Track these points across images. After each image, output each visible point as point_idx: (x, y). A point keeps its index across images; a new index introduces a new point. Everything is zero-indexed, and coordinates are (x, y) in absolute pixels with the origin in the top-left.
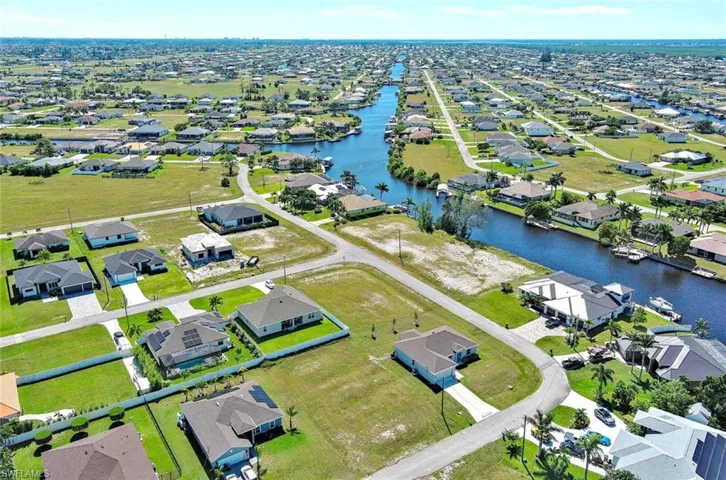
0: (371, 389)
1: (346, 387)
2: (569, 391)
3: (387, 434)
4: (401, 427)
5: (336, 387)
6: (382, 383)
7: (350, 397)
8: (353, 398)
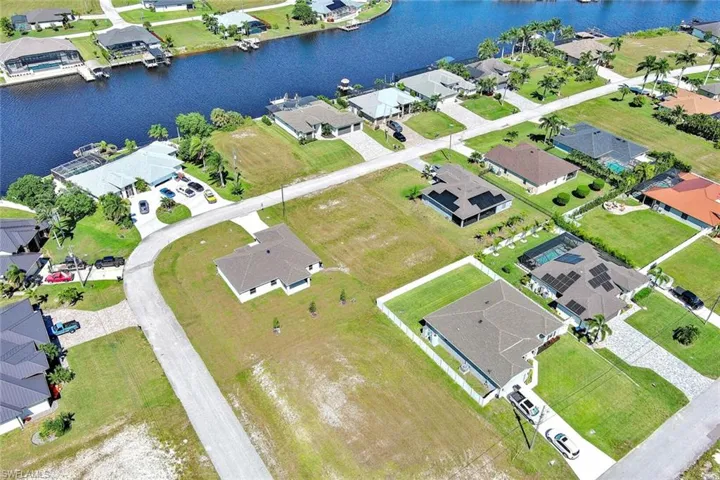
0: (347, 235)
1: (373, 237)
2: (146, 239)
3: (336, 202)
4: (322, 207)
5: (384, 236)
6: (335, 241)
7: (368, 227)
8: (364, 228)
